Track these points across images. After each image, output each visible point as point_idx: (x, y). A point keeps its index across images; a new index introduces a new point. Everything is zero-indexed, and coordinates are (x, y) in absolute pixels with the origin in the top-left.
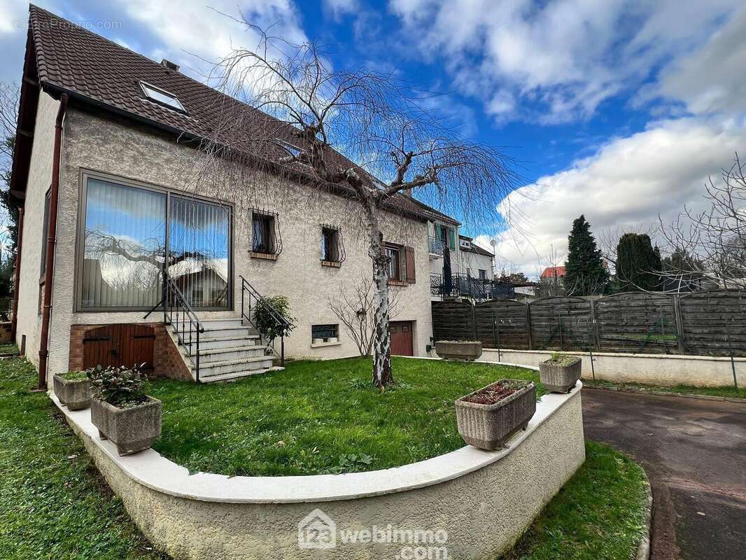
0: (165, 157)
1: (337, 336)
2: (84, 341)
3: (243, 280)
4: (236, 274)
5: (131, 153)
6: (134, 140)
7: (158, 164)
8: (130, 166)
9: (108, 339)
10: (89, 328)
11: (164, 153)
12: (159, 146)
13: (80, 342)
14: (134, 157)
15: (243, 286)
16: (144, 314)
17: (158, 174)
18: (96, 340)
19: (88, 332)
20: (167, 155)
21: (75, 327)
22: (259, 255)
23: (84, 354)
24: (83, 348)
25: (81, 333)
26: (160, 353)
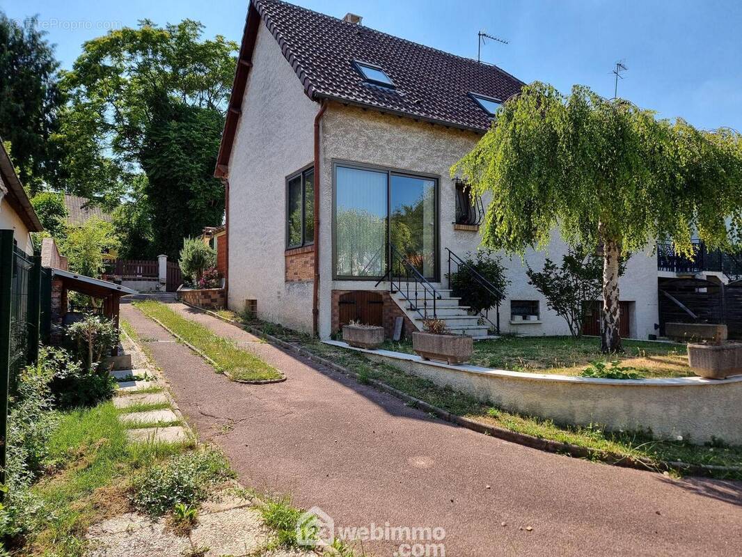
0: (387, 138)
1: (537, 314)
2: (340, 303)
3: (450, 252)
4: (443, 246)
5: (364, 139)
6: (364, 127)
7: (381, 146)
8: (363, 151)
9: (353, 303)
10: (342, 293)
11: (386, 134)
12: (381, 128)
13: (337, 304)
14: (366, 143)
15: (450, 258)
16: (376, 283)
17: (382, 155)
18: (346, 303)
19: (341, 296)
20: (387, 136)
21: (334, 292)
22: (462, 227)
23: (340, 313)
24: (338, 309)
25: (337, 297)
26: (387, 317)
